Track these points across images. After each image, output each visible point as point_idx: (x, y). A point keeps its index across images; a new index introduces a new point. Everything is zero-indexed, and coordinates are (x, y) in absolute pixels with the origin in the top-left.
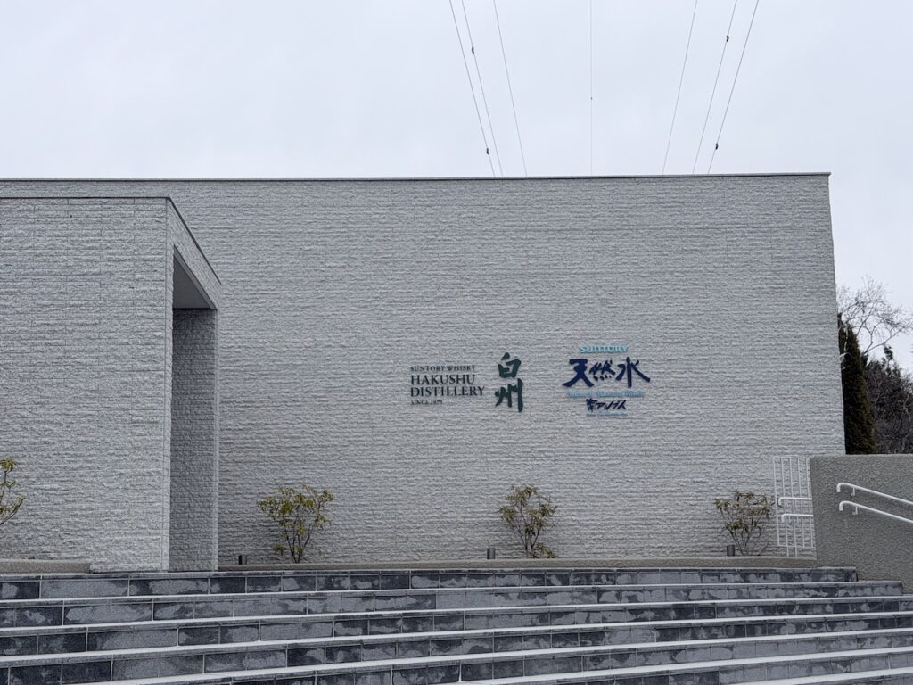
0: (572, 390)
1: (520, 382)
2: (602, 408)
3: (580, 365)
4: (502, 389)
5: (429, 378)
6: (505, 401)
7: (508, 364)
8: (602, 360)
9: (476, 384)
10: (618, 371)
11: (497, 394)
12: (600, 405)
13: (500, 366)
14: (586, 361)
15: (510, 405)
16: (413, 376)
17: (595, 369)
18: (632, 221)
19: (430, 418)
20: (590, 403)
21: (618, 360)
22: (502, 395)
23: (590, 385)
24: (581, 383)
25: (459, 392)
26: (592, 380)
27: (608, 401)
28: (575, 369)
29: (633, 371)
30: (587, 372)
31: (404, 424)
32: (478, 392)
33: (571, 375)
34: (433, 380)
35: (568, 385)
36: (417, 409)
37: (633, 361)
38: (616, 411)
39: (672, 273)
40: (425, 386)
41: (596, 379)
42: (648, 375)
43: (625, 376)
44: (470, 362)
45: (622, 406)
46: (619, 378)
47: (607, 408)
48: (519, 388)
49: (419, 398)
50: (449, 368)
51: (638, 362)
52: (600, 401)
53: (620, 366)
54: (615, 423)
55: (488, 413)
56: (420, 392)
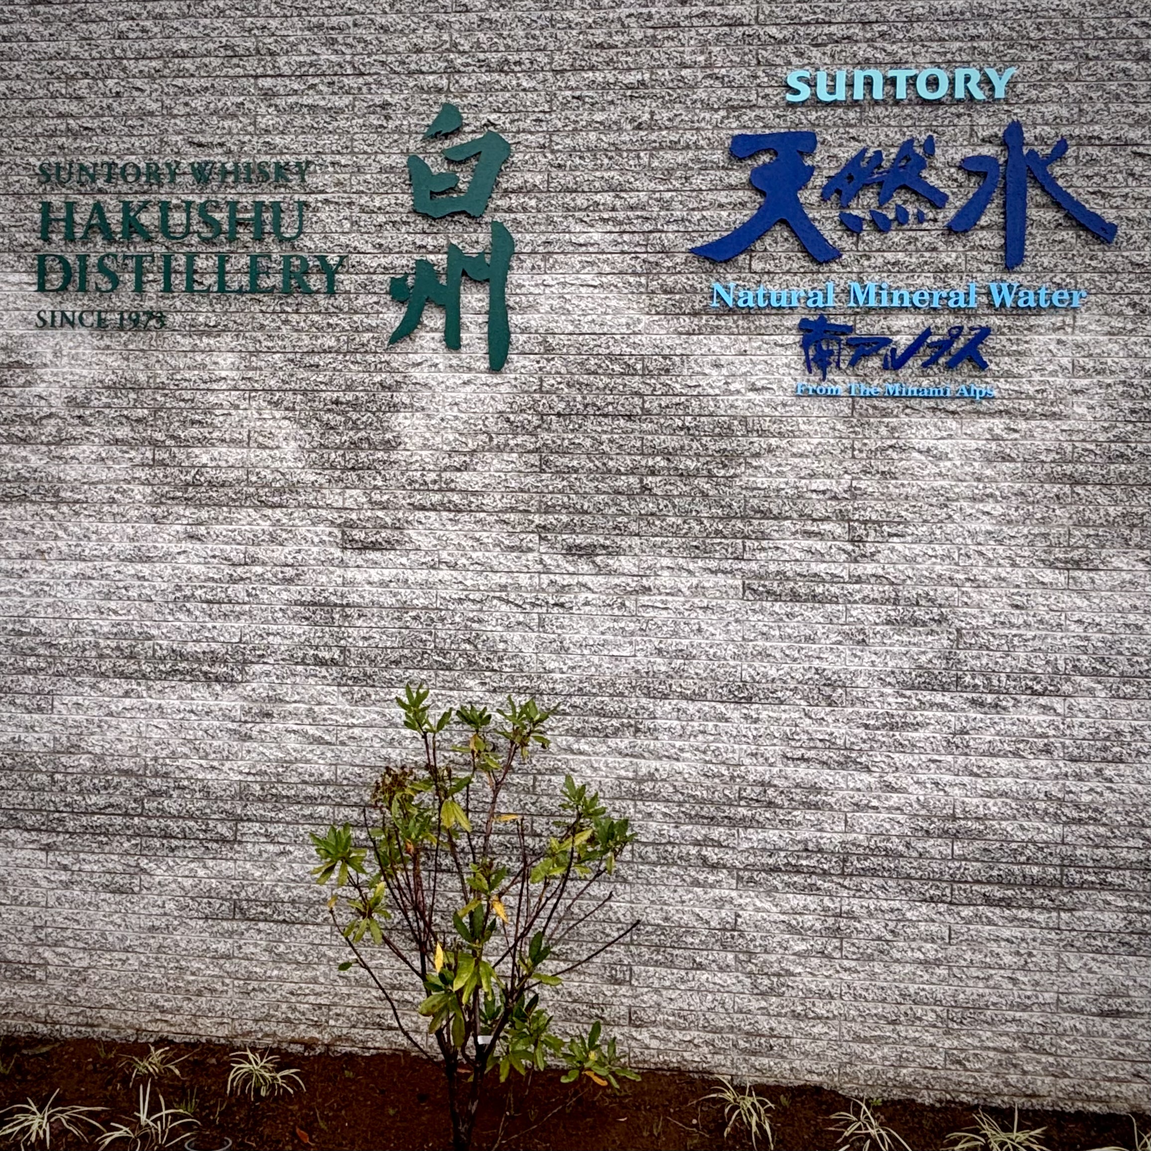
0: (738, 276)
1: (501, 236)
2: (875, 362)
4: (423, 266)
5: (115, 218)
6: (434, 319)
7: (452, 159)
8: (885, 135)
9: (311, 242)
10: (959, 191)
11: (397, 289)
12: (865, 348)
13: (416, 167)
14: (808, 144)
15: (453, 341)
16: (47, 208)
17: (848, 182)
19: (116, 389)
20: (818, 339)
21: (967, 140)
22: (420, 295)
23: (820, 253)
25: (237, 281)
26: (831, 233)
27: (899, 328)
28: (758, 180)
30: (809, 196)
31: (9, 408)
32: (315, 281)
33: (738, 207)
34: (132, 227)
35: (720, 253)
36: (60, 348)
37: (1037, 145)
38: (936, 379)
40: (97, 249)
41: (852, 226)
43: (991, 215)
44: (288, 146)
45: (971, 354)
46: (961, 224)
47: (895, 363)
48: (495, 265)
49: (73, 301)
50: (201, 174)
52: (865, 327)
53: (970, 167)
55: (356, 374)
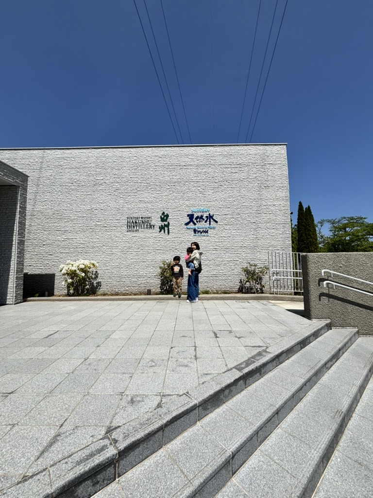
1: (168, 223)
2: (199, 233)
4: (162, 225)
6: (163, 230)
7: (164, 216)
8: (200, 214)
9: (152, 224)
11: (160, 227)
14: (193, 215)
16: (128, 221)
18: (212, 162)
19: (135, 236)
20: (195, 231)
23: (195, 224)
24: (191, 223)
25: (145, 227)
27: (202, 230)
28: (189, 218)
29: (211, 220)
30: (194, 219)
31: (124, 238)
32: (152, 227)
34: (136, 222)
35: (187, 224)
36: (129, 233)
37: (211, 214)
38: (204, 234)
39: (227, 181)
40: (133, 224)
41: (197, 222)
42: (216, 220)
43: (208, 220)
44: (150, 215)
45: (207, 232)
46: (206, 222)
48: (168, 226)
49: (130, 229)
50: (142, 218)
52: (198, 230)
53: (206, 217)
54: (204, 238)
55: (156, 235)
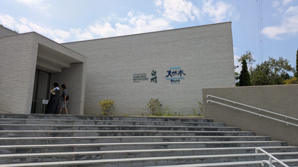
0: (168, 78)
1: (156, 77)
2: (174, 82)
3: (169, 72)
6: (153, 81)
7: (154, 72)
8: (174, 71)
9: (147, 77)
10: (178, 73)
11: (151, 79)
12: (174, 81)
13: (152, 73)
14: (171, 71)
16: (134, 76)
17: (173, 73)
19: (137, 85)
20: (172, 81)
21: (178, 70)
22: (152, 79)
23: (172, 76)
24: (170, 76)
25: (143, 79)
27: (176, 80)
28: (168, 73)
29: (182, 73)
30: (171, 74)
32: (147, 79)
33: (168, 74)
34: (138, 77)
35: (167, 76)
36: (134, 83)
37: (182, 70)
38: (177, 82)
39: (191, 49)
40: (136, 78)
42: (185, 74)
43: (180, 74)
44: (146, 73)
45: (179, 81)
46: (178, 75)
47: (175, 82)
48: (156, 78)
49: (135, 81)
50: (141, 74)
51: (183, 71)
52: (174, 80)
53: (179, 72)
54: (177, 85)
55: (149, 84)
56: (135, 80)
